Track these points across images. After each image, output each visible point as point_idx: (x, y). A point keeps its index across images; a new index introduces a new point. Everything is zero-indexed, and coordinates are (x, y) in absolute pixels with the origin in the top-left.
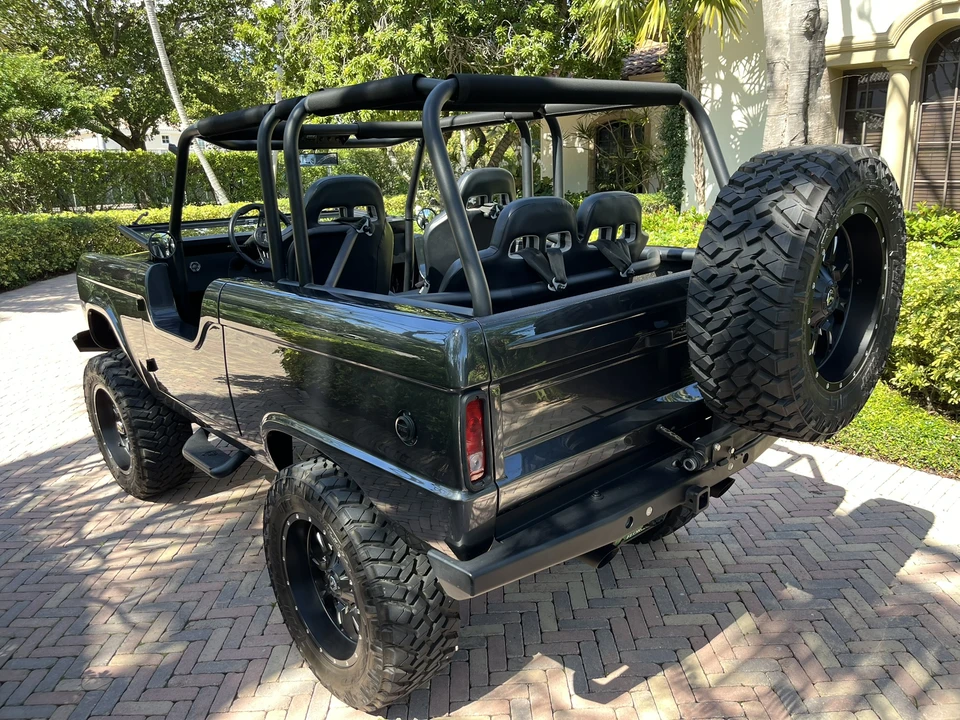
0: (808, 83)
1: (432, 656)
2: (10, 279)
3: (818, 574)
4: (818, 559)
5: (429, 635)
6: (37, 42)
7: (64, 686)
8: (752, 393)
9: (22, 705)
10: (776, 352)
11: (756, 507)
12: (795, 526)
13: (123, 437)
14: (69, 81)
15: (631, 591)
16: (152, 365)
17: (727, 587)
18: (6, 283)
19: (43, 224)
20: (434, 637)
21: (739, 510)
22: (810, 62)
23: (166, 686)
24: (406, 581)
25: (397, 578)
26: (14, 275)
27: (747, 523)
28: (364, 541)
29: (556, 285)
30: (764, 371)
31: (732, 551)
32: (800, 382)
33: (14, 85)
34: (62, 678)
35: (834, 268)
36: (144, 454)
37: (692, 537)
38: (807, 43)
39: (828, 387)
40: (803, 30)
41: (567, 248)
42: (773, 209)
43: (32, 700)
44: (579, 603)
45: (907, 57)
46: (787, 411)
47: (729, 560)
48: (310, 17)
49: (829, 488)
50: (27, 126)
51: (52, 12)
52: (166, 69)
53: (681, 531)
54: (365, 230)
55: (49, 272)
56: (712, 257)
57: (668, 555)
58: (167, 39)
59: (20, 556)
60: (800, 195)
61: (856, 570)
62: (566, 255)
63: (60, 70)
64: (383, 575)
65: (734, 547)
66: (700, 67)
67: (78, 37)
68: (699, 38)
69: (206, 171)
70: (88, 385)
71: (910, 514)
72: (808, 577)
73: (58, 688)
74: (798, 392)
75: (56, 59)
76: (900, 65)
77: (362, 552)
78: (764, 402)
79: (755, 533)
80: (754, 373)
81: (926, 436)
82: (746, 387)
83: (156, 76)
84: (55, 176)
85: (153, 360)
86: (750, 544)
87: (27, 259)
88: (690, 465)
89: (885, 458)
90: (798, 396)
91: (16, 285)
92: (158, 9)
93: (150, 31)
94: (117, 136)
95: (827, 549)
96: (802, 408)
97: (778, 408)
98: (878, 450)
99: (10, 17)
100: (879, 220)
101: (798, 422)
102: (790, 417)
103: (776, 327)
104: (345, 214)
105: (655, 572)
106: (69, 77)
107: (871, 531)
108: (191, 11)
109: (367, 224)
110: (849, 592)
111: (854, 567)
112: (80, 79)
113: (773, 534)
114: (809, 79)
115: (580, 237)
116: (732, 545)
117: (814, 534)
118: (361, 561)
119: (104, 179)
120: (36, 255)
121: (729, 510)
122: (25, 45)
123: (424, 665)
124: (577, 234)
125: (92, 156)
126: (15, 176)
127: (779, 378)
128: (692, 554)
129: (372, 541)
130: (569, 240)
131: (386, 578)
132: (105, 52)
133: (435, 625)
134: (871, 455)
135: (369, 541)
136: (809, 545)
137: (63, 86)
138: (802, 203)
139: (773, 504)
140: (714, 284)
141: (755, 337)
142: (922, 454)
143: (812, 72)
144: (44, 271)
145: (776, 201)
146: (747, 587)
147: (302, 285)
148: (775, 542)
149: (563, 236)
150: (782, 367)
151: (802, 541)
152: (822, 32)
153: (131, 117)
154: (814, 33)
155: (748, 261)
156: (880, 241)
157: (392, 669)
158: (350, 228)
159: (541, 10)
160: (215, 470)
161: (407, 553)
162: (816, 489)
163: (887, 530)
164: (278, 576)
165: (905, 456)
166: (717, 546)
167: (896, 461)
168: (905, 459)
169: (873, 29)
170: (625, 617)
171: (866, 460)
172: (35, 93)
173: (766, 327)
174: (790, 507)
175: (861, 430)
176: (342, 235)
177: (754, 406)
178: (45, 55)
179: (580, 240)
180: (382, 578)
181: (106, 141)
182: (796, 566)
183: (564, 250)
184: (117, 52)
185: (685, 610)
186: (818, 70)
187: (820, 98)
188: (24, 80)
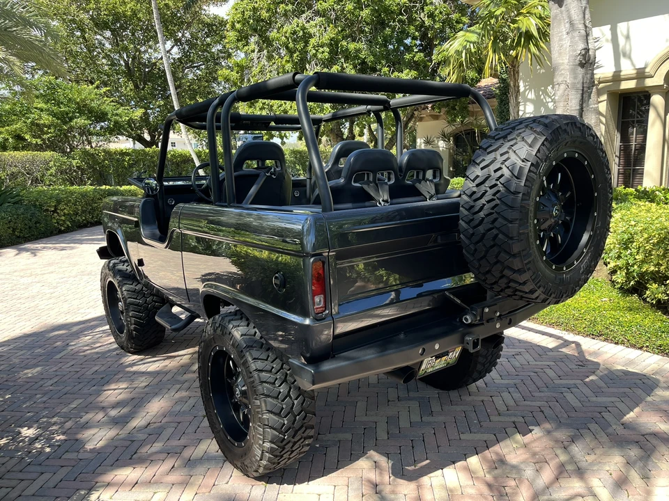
0: (582, 97)
1: (296, 439)
2: (66, 226)
3: (573, 414)
4: (574, 405)
5: (293, 423)
6: (93, 78)
7: (67, 456)
8: (499, 267)
9: (40, 465)
10: (512, 238)
11: (536, 373)
12: (561, 385)
13: (122, 312)
14: (113, 104)
15: (441, 419)
16: (141, 262)
17: (507, 419)
18: (63, 228)
19: (89, 192)
20: (297, 425)
21: (524, 374)
22: (583, 83)
23: (131, 459)
24: (279, 386)
25: (274, 383)
26: (68, 223)
27: (528, 382)
28: (255, 359)
29: (383, 203)
30: (505, 251)
31: (514, 398)
32: (530, 259)
33: (78, 103)
34: (67, 451)
35: (560, 194)
36: (133, 322)
37: (488, 389)
38: (580, 71)
39: (554, 268)
40: (577, 62)
41: (392, 182)
42: (510, 151)
43: (47, 462)
44: (404, 423)
45: (662, 83)
46: (522, 278)
47: (511, 403)
48: (266, 63)
49: (590, 363)
50: (84, 132)
51: (104, 61)
52: (174, 98)
53: (480, 383)
54: (271, 174)
55: (91, 223)
56: (473, 181)
57: (469, 399)
58: (175, 79)
59: (51, 382)
60: (526, 142)
61: (600, 413)
62: (390, 186)
63: (107, 97)
64: (265, 380)
65: (517, 396)
66: (519, 91)
67: (119, 76)
68: (518, 72)
69: (195, 161)
70: (103, 279)
71: (645, 381)
72: (565, 416)
73: (63, 457)
74: (528, 266)
75: (104, 89)
76: (657, 89)
77: (252, 365)
78: (507, 272)
79: (532, 388)
80: (499, 253)
81: (663, 332)
82: (496, 263)
83: (168, 102)
84: (101, 163)
85: (142, 259)
86: (529, 394)
87: (77, 214)
88: (467, 320)
89: (633, 346)
90: (529, 269)
91: (69, 230)
92: (172, 61)
93: (165, 74)
94: (140, 139)
95: (582, 399)
96: (533, 278)
97: (515, 276)
98: (629, 341)
99: (78, 63)
100: (588, 162)
101: (531, 287)
102: (524, 283)
103: (511, 222)
104: (260, 165)
105: (459, 408)
106: (112, 101)
107: (616, 390)
108: (192, 62)
109: (272, 170)
110: (593, 426)
111: (599, 411)
112: (119, 103)
113: (546, 389)
114: (583, 94)
115: (401, 176)
116: (515, 394)
117: (574, 390)
118: (251, 371)
119: (131, 166)
120: (83, 212)
121: (517, 373)
122: (86, 81)
123: (290, 445)
124: (399, 174)
125: (124, 151)
126: (74, 162)
127: (514, 256)
128: (485, 399)
129: (260, 359)
130: (393, 176)
131: (267, 383)
132: (136, 86)
133: (298, 417)
134: (624, 344)
135: (257, 359)
136: (569, 397)
137: (108, 106)
138: (527, 146)
139: (549, 371)
140: (475, 197)
141: (498, 229)
142: (659, 343)
143: (585, 89)
144: (88, 222)
145: (512, 146)
146: (521, 419)
147: (229, 204)
148: (546, 394)
149: (389, 174)
150: (516, 248)
151: (565, 394)
152: (591, 63)
153: (150, 128)
154: (585, 64)
155: (494, 182)
156: (590, 177)
157: (269, 444)
158: (262, 172)
159: (414, 56)
160: (173, 327)
161: (282, 368)
162: (581, 364)
163: (627, 390)
164: (205, 390)
165: (648, 344)
166: (505, 395)
167: (641, 348)
168: (647, 346)
169: (633, 64)
170: (434, 434)
171: (620, 347)
172: (91, 111)
173: (506, 223)
174: (561, 373)
175: (617, 327)
176: (257, 176)
177: (503, 276)
178: (98, 87)
179: (401, 178)
180: (265, 382)
181: (134, 143)
182: (558, 408)
183: (389, 183)
184: (144, 87)
185: (476, 431)
186: (589, 88)
187: (591, 106)
188: (83, 100)
